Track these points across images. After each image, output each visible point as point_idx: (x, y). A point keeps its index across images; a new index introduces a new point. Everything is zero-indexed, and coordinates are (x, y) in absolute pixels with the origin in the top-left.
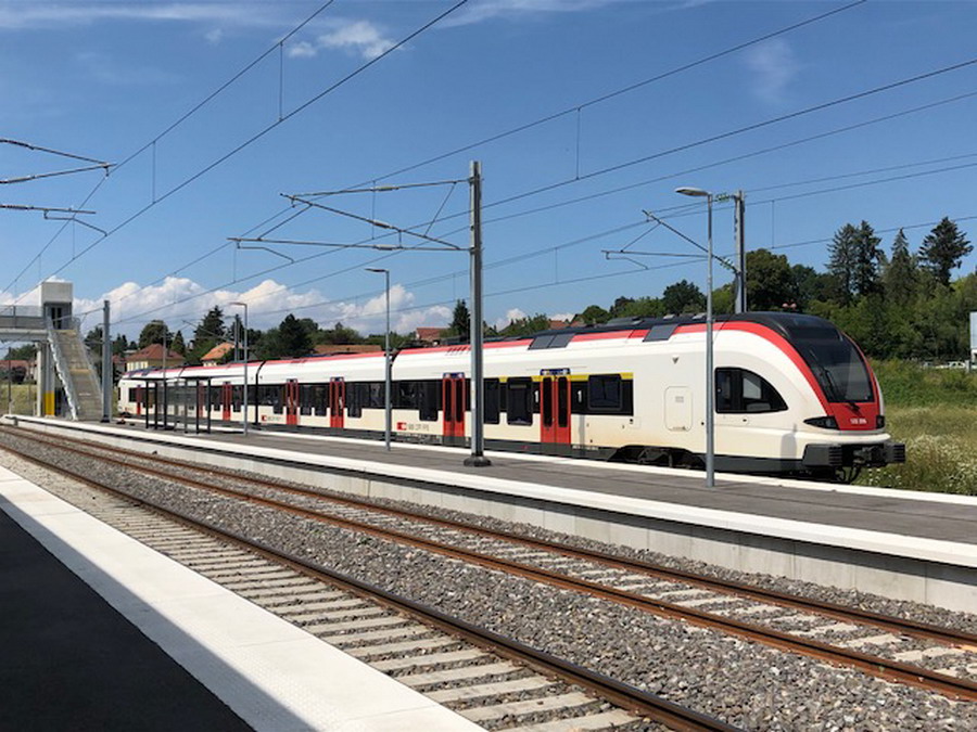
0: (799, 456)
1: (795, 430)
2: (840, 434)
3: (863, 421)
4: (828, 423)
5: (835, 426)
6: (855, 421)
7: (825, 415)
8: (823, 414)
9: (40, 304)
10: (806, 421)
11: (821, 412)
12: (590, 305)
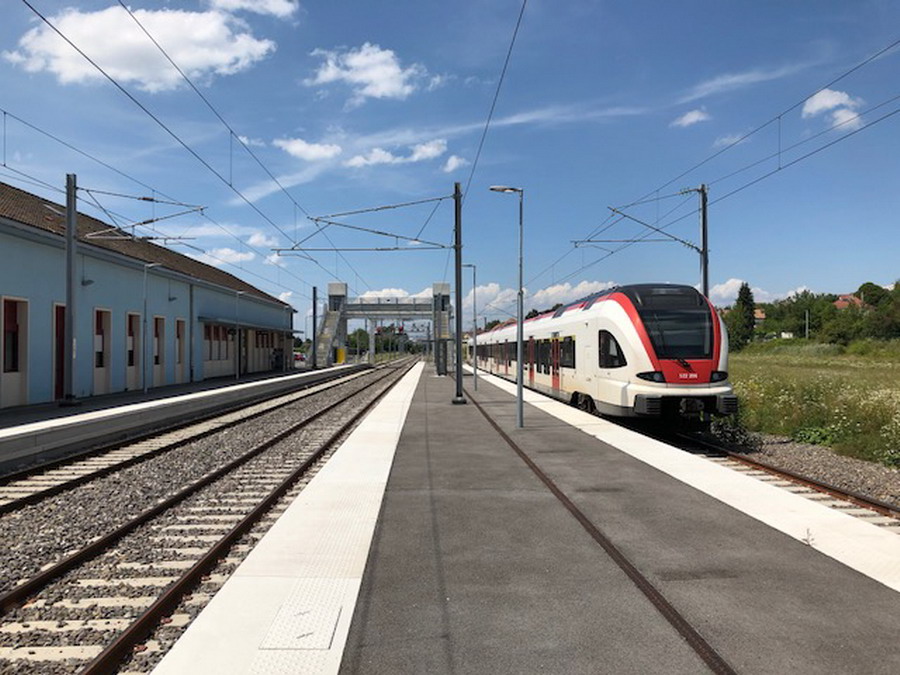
0: (631, 404)
1: (629, 383)
2: (667, 387)
3: (695, 376)
4: (657, 377)
5: (663, 380)
6: (685, 376)
7: (653, 370)
8: (651, 369)
9: (432, 296)
10: (638, 376)
11: (650, 368)
12: (865, 282)
